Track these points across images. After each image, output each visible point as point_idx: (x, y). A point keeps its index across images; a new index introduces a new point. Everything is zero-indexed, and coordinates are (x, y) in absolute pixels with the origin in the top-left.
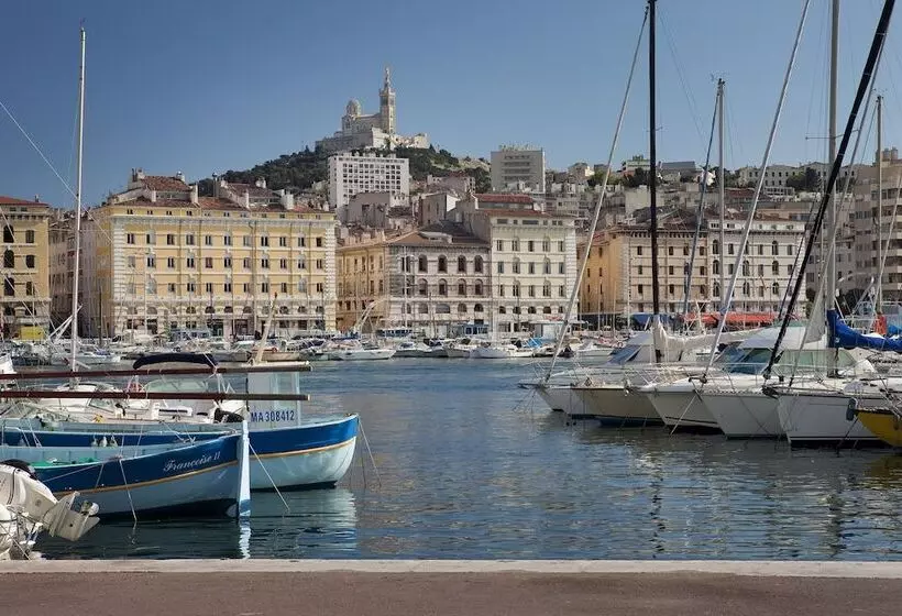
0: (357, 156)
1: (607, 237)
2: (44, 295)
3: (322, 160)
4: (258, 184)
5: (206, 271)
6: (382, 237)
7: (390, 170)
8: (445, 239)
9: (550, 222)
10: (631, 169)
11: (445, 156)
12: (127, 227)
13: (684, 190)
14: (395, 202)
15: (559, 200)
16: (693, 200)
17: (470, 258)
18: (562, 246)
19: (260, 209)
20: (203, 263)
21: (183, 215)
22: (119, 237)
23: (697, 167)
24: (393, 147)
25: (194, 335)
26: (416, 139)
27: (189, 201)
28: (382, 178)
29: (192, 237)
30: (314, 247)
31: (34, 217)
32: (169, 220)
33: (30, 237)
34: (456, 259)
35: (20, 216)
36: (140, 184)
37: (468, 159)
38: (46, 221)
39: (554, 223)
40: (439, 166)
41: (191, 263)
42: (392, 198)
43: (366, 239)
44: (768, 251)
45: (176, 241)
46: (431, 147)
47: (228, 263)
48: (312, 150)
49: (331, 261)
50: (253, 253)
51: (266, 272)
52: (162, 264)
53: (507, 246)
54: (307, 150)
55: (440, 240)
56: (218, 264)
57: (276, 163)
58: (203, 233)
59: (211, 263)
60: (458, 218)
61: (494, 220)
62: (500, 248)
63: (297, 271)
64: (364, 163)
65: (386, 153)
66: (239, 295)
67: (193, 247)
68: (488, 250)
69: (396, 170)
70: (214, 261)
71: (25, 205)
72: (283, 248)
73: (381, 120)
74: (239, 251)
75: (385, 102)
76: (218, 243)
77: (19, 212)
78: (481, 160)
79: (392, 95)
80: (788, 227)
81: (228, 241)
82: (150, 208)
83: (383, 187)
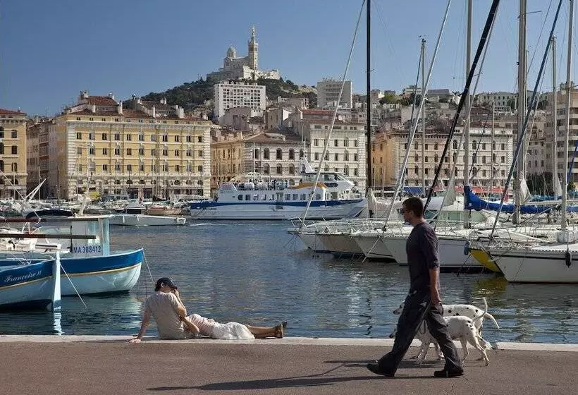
0: (233, 84)
1: (385, 138)
2: (23, 172)
3: (210, 86)
4: (162, 102)
5: (127, 157)
6: (241, 136)
7: (254, 93)
8: (281, 138)
9: (349, 127)
10: (408, 94)
11: (289, 84)
12: (76, 129)
13: (439, 108)
14: (254, 114)
15: (360, 113)
16: (445, 114)
17: (297, 150)
18: (356, 143)
19: (162, 118)
20: (125, 152)
21: (112, 121)
22: (72, 134)
23: (451, 93)
24: (256, 78)
25: (118, 198)
26: (272, 73)
27: (117, 112)
28: (248, 98)
29: (118, 136)
30: (197, 143)
31: (17, 121)
32: (103, 124)
33: (14, 135)
34: (288, 151)
35: (8, 121)
36: (86, 101)
37: (304, 86)
38: (24, 124)
39: (351, 128)
40: (285, 91)
41: (117, 152)
42: (252, 111)
43: (231, 138)
44: (489, 147)
45: (108, 137)
46: (281, 78)
47: (142, 152)
48: (205, 79)
49: (207, 151)
50: (158, 146)
51: (166, 158)
52: (99, 152)
53: (321, 143)
54: (201, 80)
55: (278, 139)
56: (135, 153)
57: (181, 88)
58: (126, 133)
59: (130, 151)
60: (290, 125)
61: (312, 126)
62: (316, 144)
63: (185, 158)
64: (237, 89)
65: (251, 82)
66: (148, 173)
67: (119, 142)
68: (308, 145)
69: (257, 93)
70: (132, 151)
71: (11, 114)
72: (177, 143)
73: (249, 61)
74: (149, 144)
75: (251, 49)
76: (135, 140)
77: (7, 118)
78: (313, 87)
79: (256, 44)
80: (502, 132)
81: (141, 138)
82: (92, 117)
83: (249, 104)
